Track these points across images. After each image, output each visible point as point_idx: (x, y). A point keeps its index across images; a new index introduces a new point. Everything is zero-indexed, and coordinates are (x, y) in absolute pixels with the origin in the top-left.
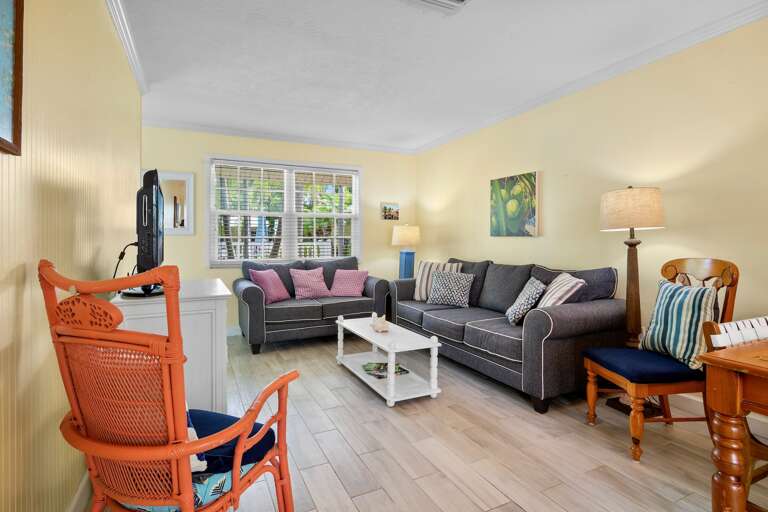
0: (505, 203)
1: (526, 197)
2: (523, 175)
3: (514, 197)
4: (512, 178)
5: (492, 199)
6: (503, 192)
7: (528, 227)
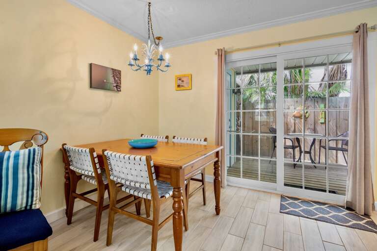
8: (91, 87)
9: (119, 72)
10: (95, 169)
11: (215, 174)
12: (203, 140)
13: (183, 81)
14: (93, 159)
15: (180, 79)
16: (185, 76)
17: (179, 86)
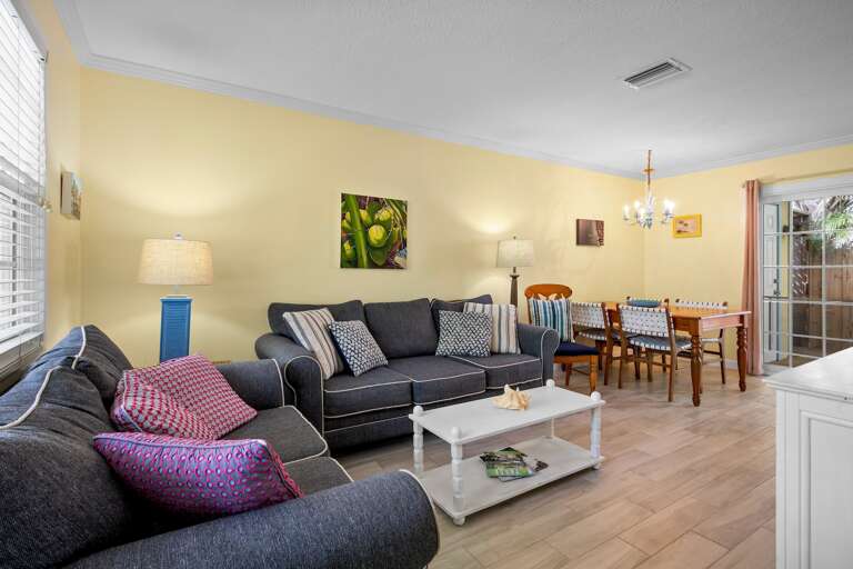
0: (366, 228)
1: (395, 226)
2: (393, 201)
3: (379, 223)
4: (377, 200)
5: (343, 218)
6: (364, 213)
7: (397, 259)
8: (578, 243)
9: (602, 223)
10: (606, 322)
11: (738, 343)
12: (721, 304)
13: (686, 225)
14: (604, 312)
15: (681, 223)
16: (691, 217)
17: (679, 232)
